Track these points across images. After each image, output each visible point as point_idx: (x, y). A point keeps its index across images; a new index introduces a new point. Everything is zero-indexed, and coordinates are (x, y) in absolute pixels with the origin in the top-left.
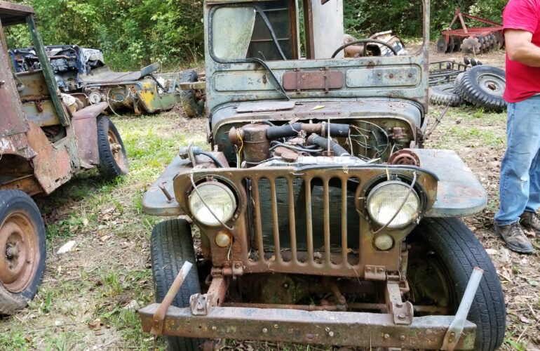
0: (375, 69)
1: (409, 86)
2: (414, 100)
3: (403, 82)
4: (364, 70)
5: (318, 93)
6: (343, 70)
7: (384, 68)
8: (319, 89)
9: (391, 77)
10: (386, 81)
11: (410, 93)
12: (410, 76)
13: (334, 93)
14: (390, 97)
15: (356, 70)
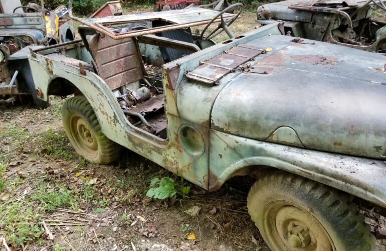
0: (24, 18)
1: (38, 24)
2: (41, 30)
3: (35, 23)
4: (20, 18)
5: (2, 27)
6: (12, 18)
7: (28, 18)
8: (2, 26)
9: (31, 21)
10: (29, 22)
11: (38, 27)
12: (38, 20)
13: (9, 27)
14: (31, 29)
15: (17, 18)
